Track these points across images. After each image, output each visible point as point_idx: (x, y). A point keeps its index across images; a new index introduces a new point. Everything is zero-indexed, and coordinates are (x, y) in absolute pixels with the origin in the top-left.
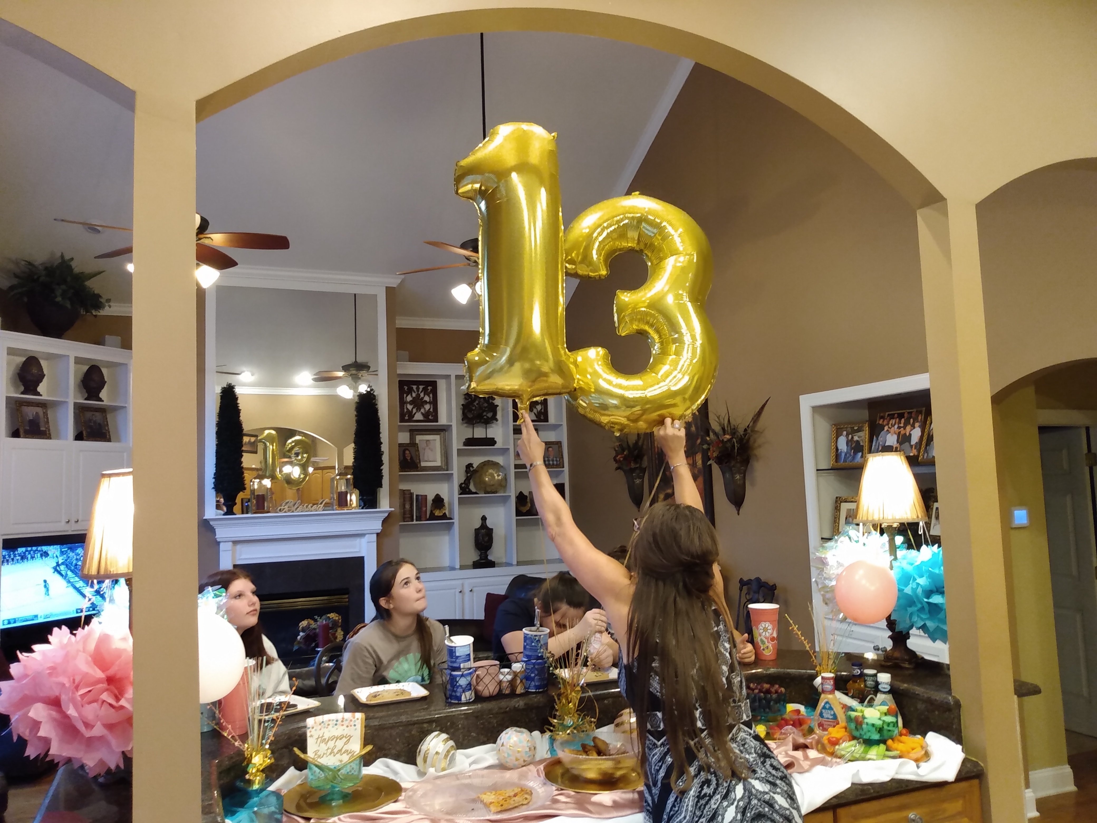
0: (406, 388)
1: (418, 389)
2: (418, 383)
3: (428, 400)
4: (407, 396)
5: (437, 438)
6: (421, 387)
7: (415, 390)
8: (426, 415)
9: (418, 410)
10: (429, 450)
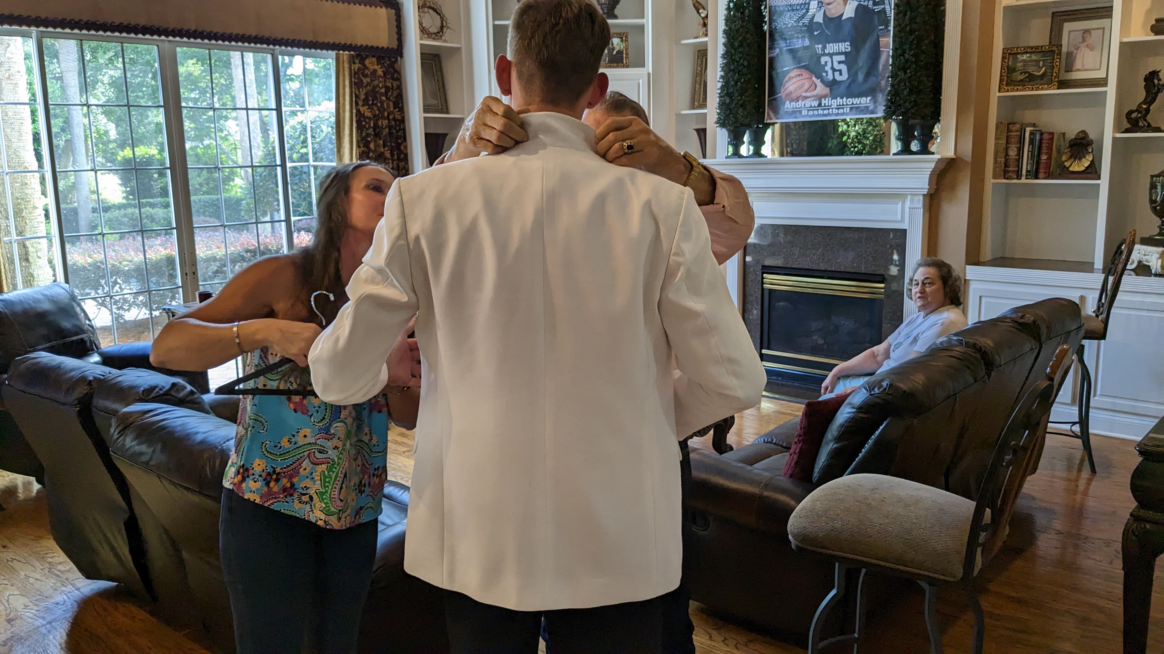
5: (1107, 23)
10: (1087, 49)
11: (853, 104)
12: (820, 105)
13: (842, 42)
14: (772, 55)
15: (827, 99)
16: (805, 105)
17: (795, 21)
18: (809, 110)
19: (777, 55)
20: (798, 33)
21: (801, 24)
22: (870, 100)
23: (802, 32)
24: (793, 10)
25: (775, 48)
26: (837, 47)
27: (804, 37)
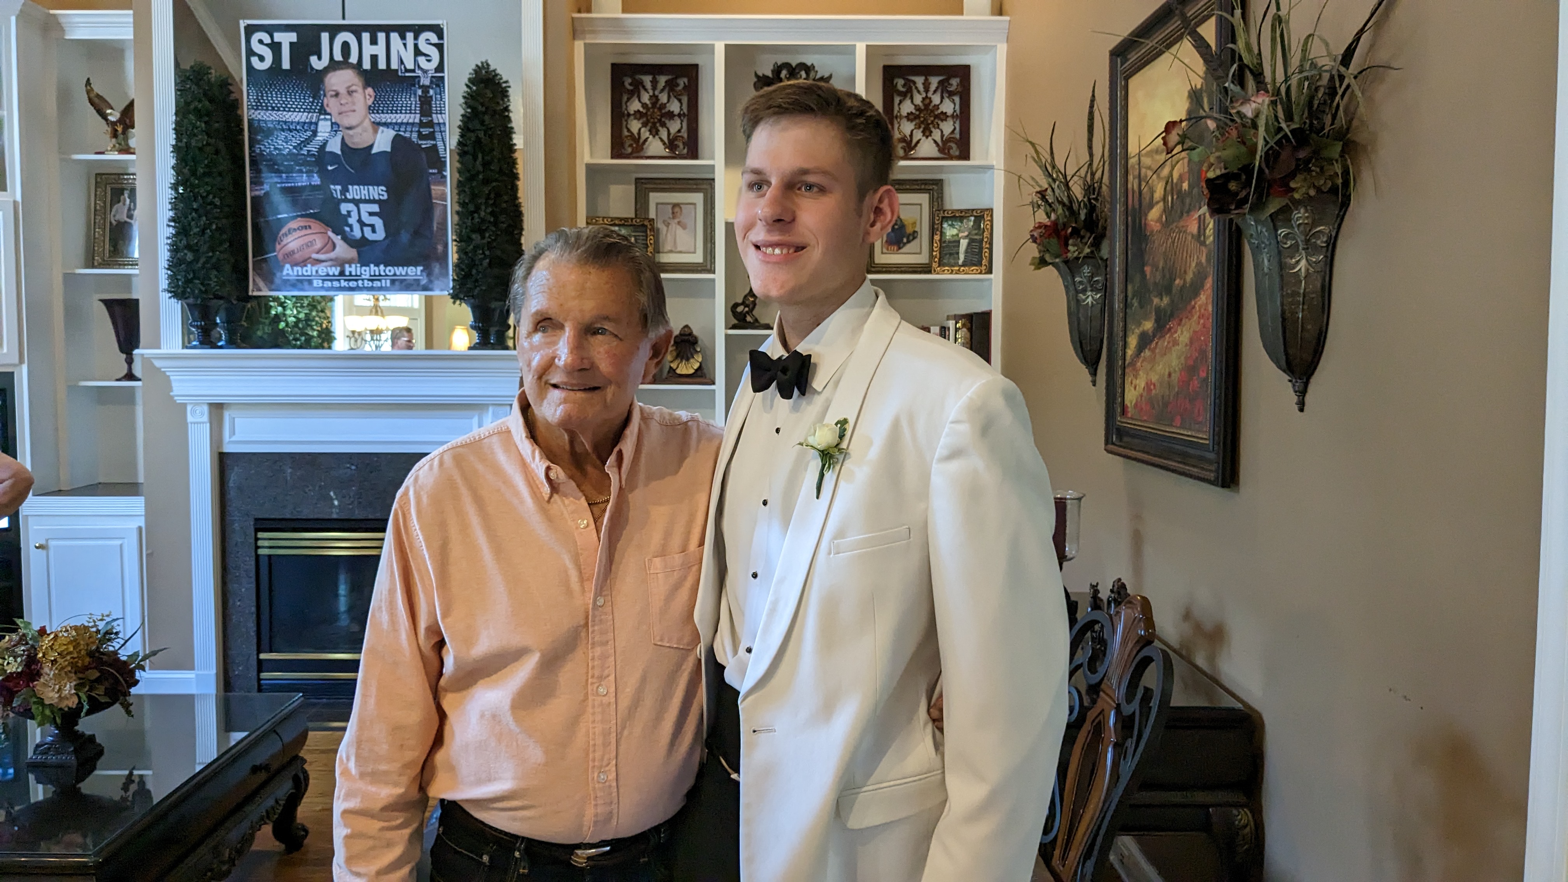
0: (627, 81)
1: (654, 83)
2: (654, 69)
3: (676, 110)
4: (628, 99)
5: (699, 199)
6: (662, 80)
7: (649, 85)
8: (671, 144)
9: (655, 132)
10: (678, 227)
11: (395, 275)
12: (342, 273)
13: (373, 185)
14: (257, 193)
15: (353, 266)
16: (317, 272)
17: (295, 147)
18: (323, 280)
19: (267, 194)
20: (301, 165)
21: (306, 153)
22: (422, 271)
23: (305, 163)
24: (290, 130)
25: (262, 184)
26: (366, 192)
27: (311, 171)
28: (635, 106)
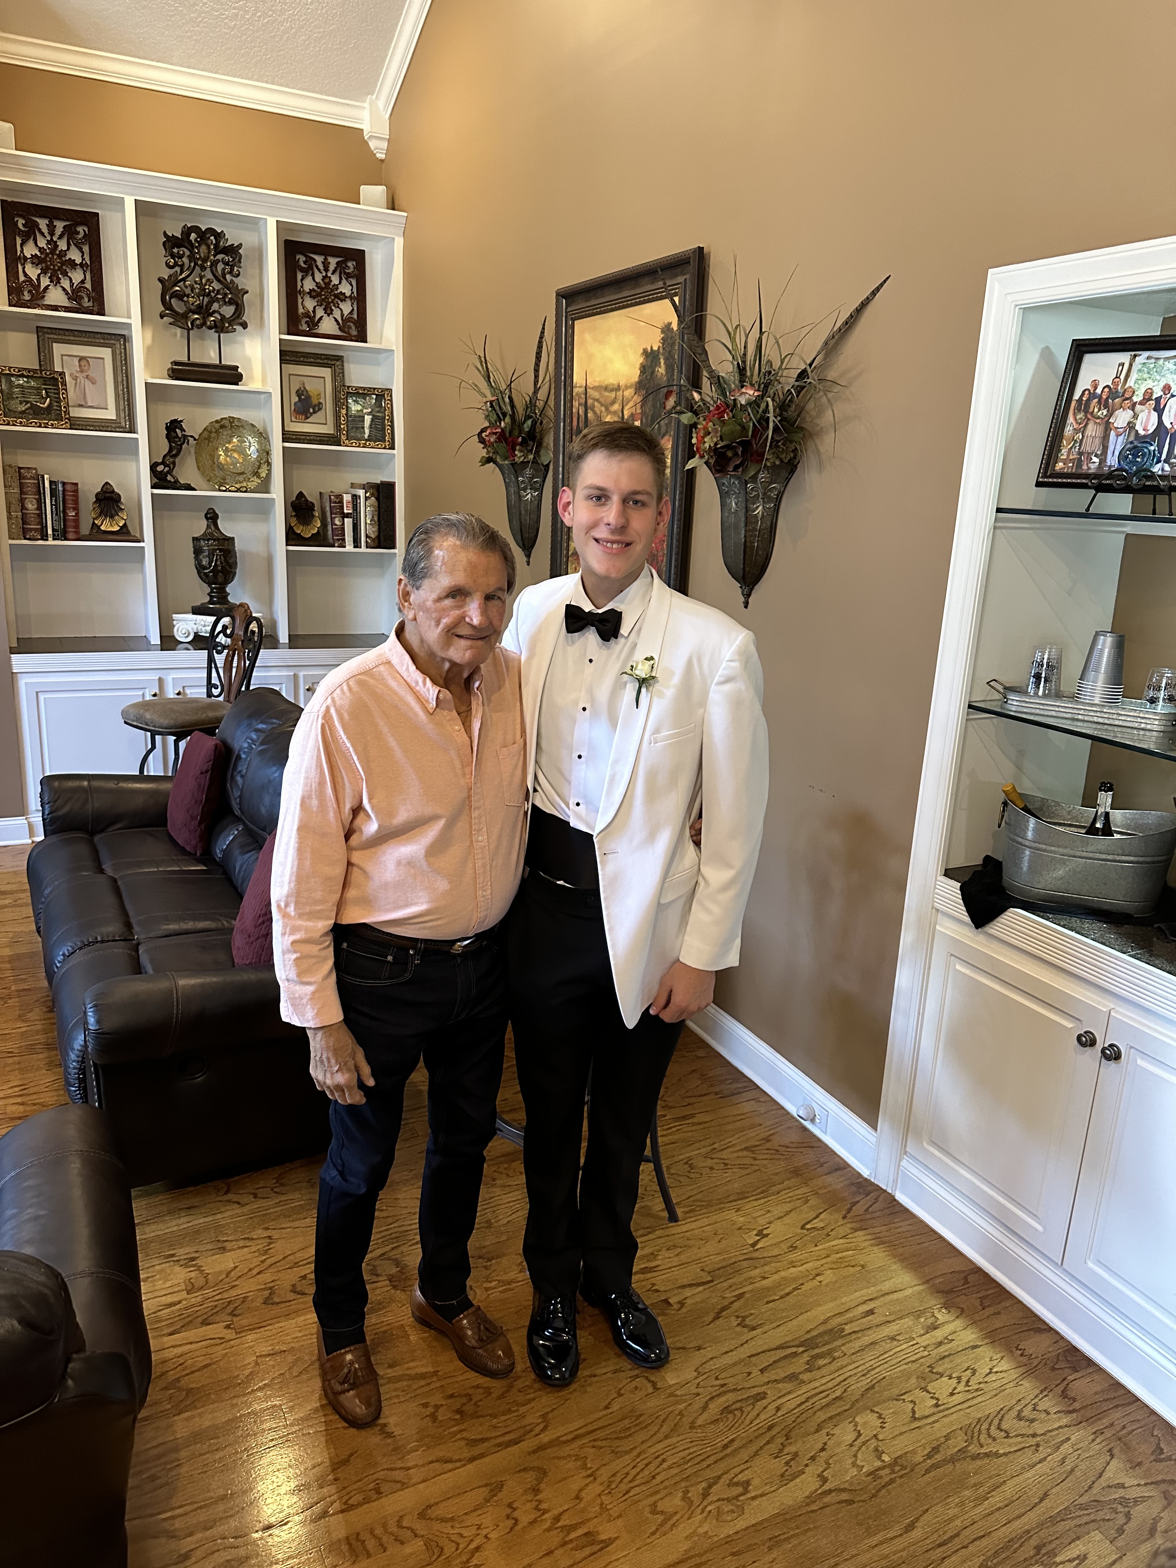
0: (21, 222)
1: (52, 229)
2: (52, 214)
3: (78, 261)
4: (24, 243)
5: (106, 353)
7: (45, 230)
8: (75, 295)
9: (55, 280)
10: (87, 382)
28: (30, 250)
